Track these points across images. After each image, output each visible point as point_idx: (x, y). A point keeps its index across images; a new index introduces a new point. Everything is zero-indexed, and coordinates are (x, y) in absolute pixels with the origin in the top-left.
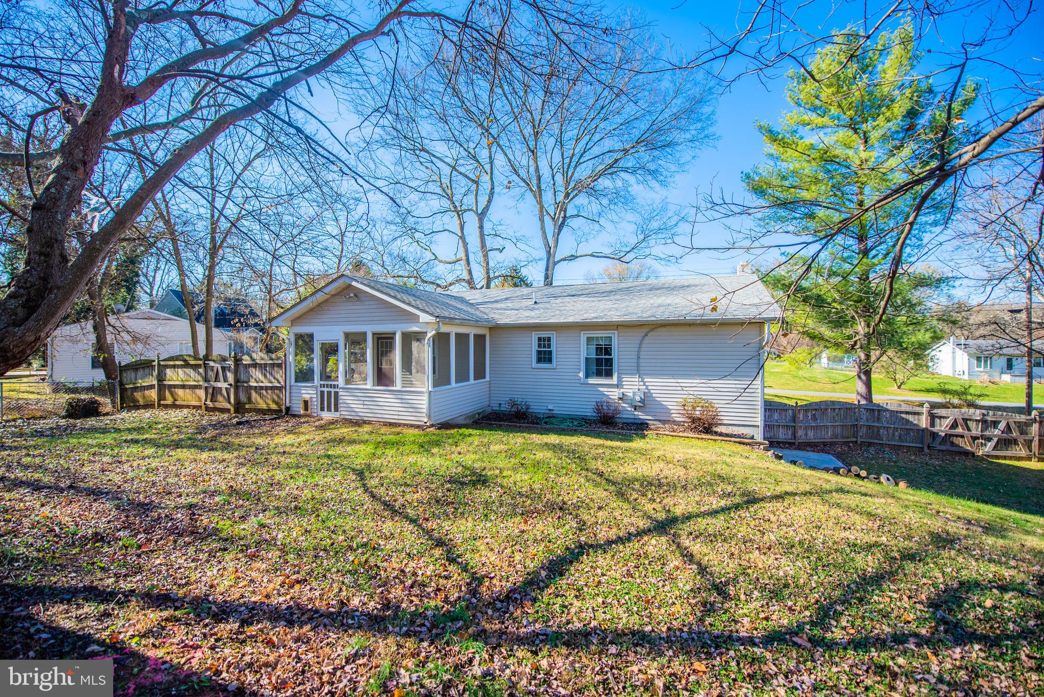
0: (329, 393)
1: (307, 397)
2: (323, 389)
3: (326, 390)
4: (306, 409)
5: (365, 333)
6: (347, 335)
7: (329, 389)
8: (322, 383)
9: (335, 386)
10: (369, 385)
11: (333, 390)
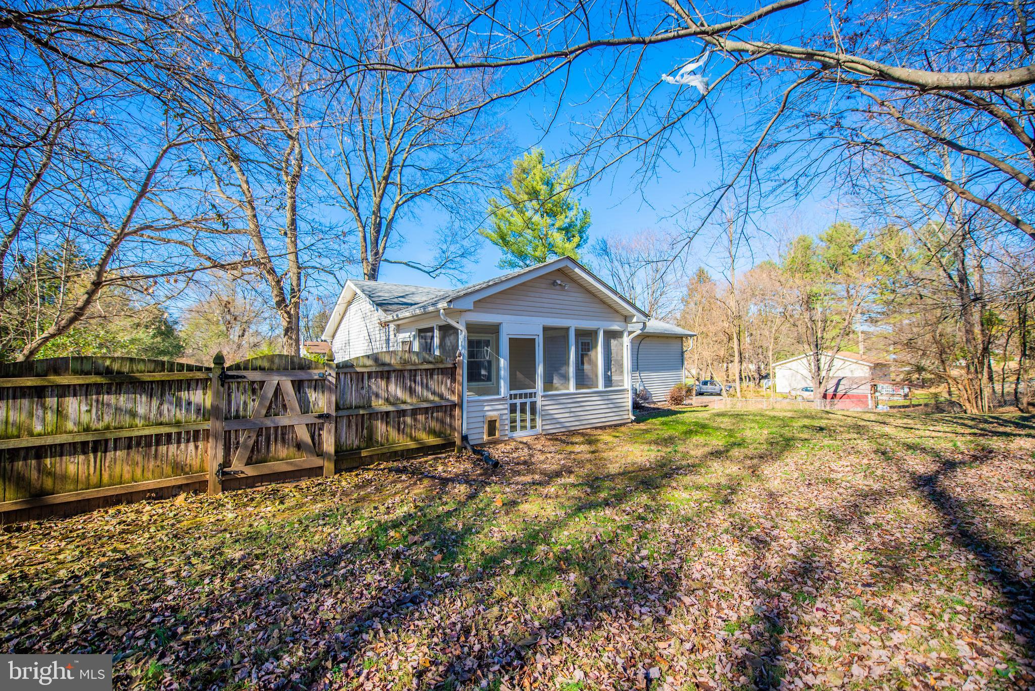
0: (523, 405)
1: (493, 414)
2: (514, 401)
3: (518, 401)
4: (492, 431)
5: (567, 329)
6: (545, 329)
7: (523, 400)
8: (513, 392)
9: (531, 395)
10: (572, 388)
11: (528, 400)
